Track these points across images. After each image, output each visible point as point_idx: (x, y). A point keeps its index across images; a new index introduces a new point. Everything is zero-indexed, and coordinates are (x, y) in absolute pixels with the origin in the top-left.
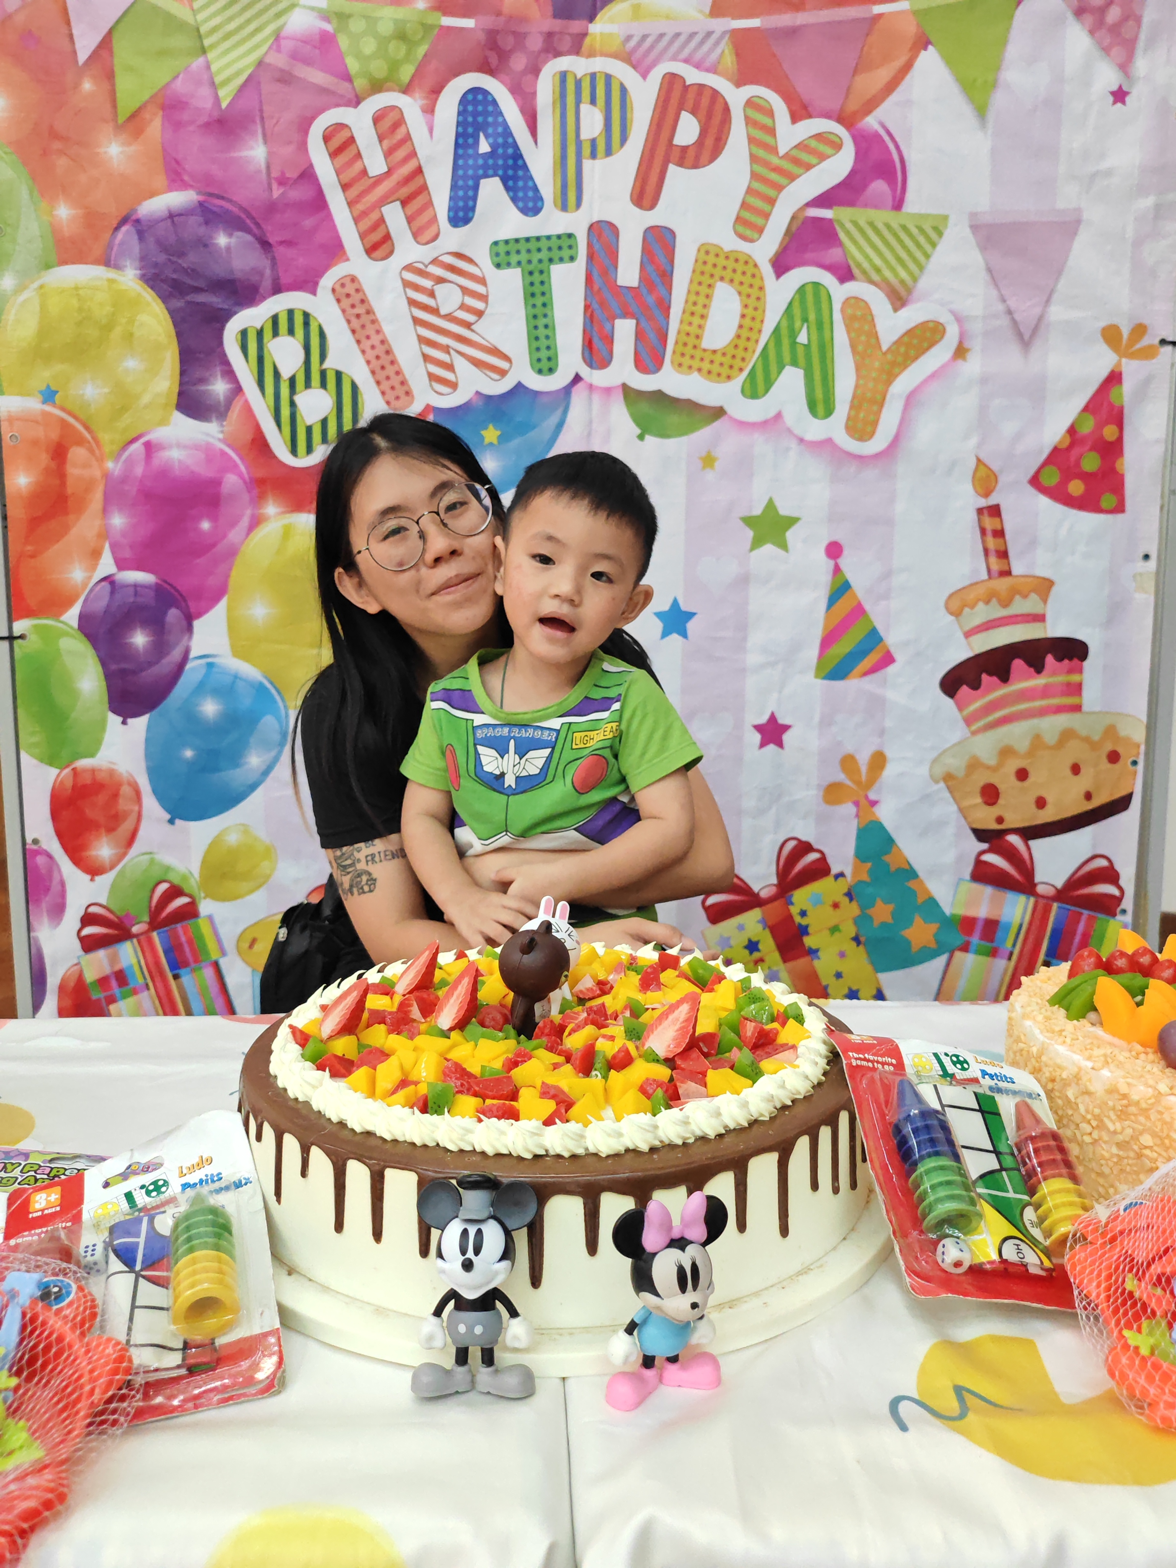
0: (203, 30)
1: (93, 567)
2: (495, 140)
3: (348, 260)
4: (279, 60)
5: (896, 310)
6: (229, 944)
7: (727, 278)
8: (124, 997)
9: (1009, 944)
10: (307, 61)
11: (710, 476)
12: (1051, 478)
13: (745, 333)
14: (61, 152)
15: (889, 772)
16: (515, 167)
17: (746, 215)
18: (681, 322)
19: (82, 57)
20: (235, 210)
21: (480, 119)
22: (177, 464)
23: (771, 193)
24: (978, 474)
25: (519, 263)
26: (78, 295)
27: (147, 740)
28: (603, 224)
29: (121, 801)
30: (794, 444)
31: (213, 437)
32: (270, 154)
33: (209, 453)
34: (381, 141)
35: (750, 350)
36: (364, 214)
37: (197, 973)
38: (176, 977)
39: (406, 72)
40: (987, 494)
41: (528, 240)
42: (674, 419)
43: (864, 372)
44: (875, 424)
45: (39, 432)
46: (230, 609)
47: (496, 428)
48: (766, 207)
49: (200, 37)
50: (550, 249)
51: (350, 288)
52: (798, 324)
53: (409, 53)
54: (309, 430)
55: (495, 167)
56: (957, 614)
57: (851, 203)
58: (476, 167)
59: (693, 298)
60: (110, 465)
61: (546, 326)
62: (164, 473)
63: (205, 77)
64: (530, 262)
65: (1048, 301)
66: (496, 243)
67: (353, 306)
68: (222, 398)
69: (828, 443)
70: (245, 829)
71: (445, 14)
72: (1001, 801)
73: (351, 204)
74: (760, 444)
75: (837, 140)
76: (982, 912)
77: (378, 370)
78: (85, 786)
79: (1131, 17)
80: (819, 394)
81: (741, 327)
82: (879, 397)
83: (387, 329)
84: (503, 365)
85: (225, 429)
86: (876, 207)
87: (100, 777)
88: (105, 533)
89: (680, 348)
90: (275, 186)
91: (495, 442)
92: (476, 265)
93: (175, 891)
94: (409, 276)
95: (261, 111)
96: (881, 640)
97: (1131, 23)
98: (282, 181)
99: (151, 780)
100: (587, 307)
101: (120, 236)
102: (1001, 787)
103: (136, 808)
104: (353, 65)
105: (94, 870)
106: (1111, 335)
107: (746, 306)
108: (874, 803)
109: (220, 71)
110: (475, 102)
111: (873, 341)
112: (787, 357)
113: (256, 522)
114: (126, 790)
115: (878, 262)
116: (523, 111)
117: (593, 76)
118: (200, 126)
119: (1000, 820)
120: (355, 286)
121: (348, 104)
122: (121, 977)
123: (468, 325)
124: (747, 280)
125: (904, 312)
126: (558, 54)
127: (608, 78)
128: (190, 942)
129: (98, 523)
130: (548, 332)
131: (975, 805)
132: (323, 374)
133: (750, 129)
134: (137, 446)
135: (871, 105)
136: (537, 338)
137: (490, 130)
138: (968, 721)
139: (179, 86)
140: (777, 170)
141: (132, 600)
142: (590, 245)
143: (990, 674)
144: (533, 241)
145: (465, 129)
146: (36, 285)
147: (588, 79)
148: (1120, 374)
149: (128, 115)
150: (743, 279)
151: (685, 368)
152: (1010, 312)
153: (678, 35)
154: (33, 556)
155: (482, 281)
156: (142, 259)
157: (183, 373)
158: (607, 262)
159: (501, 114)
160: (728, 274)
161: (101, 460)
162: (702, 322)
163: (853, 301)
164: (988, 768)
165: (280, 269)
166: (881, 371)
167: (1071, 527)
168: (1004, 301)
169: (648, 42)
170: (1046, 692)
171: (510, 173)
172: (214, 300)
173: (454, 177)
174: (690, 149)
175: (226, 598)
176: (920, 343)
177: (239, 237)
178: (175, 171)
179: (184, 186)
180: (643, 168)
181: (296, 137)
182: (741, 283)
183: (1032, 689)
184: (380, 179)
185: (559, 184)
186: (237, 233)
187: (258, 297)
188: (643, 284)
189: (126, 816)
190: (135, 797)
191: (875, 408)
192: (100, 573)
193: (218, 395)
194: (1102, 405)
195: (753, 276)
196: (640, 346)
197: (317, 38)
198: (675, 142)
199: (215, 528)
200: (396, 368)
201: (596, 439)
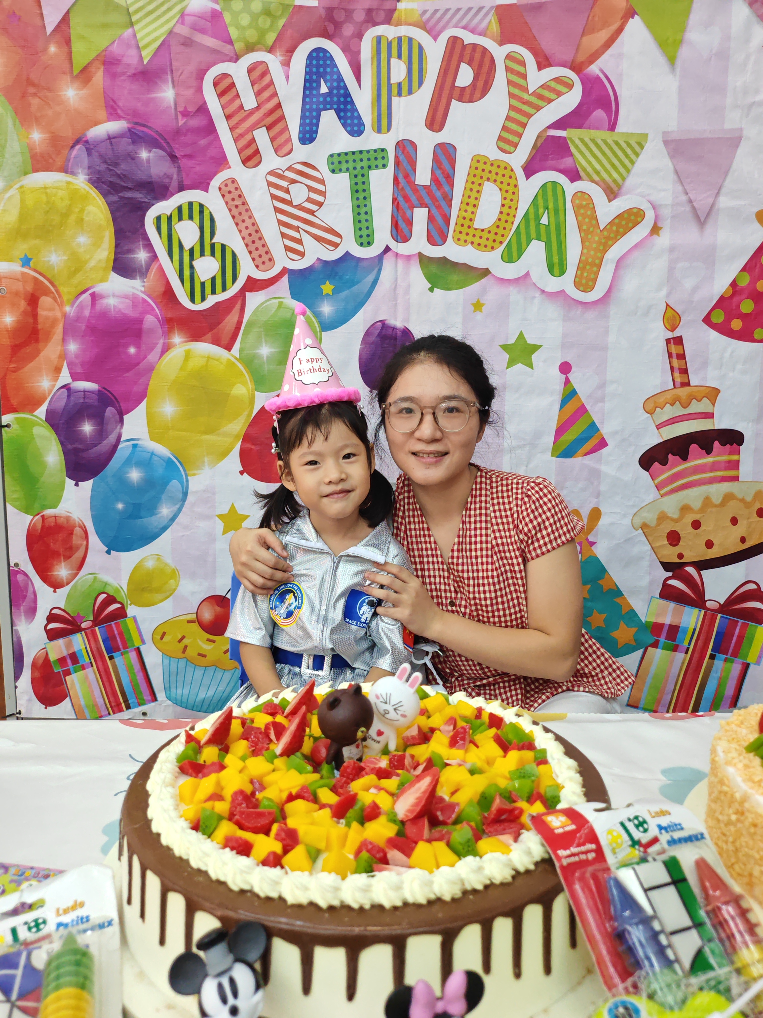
0: (131, 10)
1: (56, 379)
2: (332, 84)
3: (230, 167)
4: (184, 30)
5: (610, 201)
6: (147, 637)
7: (492, 180)
8: (75, 672)
9: (686, 643)
10: (203, 31)
11: (479, 316)
12: (719, 317)
13: (504, 217)
14: (35, 95)
15: (603, 522)
16: (346, 103)
17: (506, 135)
18: (460, 210)
19: (49, 29)
20: (153, 133)
21: (321, 70)
22: (112, 308)
23: (524, 119)
24: (667, 315)
25: (348, 169)
26: (46, 193)
27: (92, 497)
28: (405, 142)
29: (74, 538)
30: (538, 294)
31: (137, 290)
32: (177, 95)
33: (135, 301)
34: (252, 86)
35: (508, 229)
36: (242, 136)
37: (125, 656)
38: (111, 658)
39: (271, 38)
40: (672, 330)
41: (354, 153)
42: (455, 277)
43: (587, 244)
44: (595, 280)
45: (19, 286)
46: (148, 407)
47: (331, 283)
48: (520, 130)
49: (129, 14)
50: (369, 159)
51: (231, 187)
52: (541, 210)
53: (271, 25)
54: (203, 284)
55: (331, 103)
56: (651, 413)
57: (580, 126)
58: (318, 103)
59: (468, 193)
60: (67, 309)
61: (366, 213)
62: (104, 315)
63: (133, 42)
64: (355, 168)
65: (718, 193)
66: (332, 156)
67: (233, 200)
68: (143, 263)
69: (561, 294)
70: (158, 558)
72: (681, 543)
73: (232, 129)
74: (514, 294)
75: (570, 82)
76: (667, 620)
77: (250, 244)
78: (50, 528)
80: (556, 260)
81: (501, 213)
82: (597, 262)
83: (257, 216)
84: (336, 240)
85: (146, 284)
86: (597, 129)
87: (60, 521)
88: (63, 356)
89: (459, 228)
90: (180, 117)
91: (331, 293)
92: (318, 171)
93: (111, 600)
94: (272, 179)
95: (171, 65)
96: (599, 430)
98: (185, 114)
99: (94, 524)
100: (394, 200)
101: (75, 152)
102: (682, 534)
103: (85, 543)
104: (233, 33)
105: (56, 585)
107: (505, 199)
108: (592, 544)
109: (142, 38)
110: (318, 58)
111: (594, 222)
112: (533, 235)
113: (166, 349)
114: (78, 530)
115: (598, 167)
116: (351, 63)
117: (400, 39)
118: (129, 76)
119: (680, 556)
120: (235, 185)
121: (230, 61)
122: (74, 657)
123: (312, 213)
124: (506, 180)
125: (615, 202)
126: (375, 24)
127: (410, 40)
128: (121, 634)
129: (59, 348)
130: (367, 217)
131: (663, 546)
132: (213, 246)
133: (509, 74)
134: (86, 295)
135: (594, 57)
136: (360, 221)
137: (328, 77)
138: (659, 487)
139: (115, 49)
140: (528, 103)
141: (82, 401)
142: (396, 157)
143: (674, 455)
144: (357, 154)
145: (311, 77)
146: (17, 186)
147: (396, 41)
149: (81, 69)
150: (503, 179)
151: (462, 242)
152: (690, 201)
153: (459, 10)
154: (16, 370)
155: (322, 182)
156: (89, 168)
157: (117, 246)
158: (409, 168)
159: (336, 66)
160: (493, 176)
161: (61, 305)
162: (474, 210)
163: (579, 194)
164: (672, 520)
165: (184, 174)
166: (600, 243)
167: (732, 352)
168: (687, 194)
169: (438, 15)
170: (714, 467)
171: (342, 107)
172: (138, 195)
173: (303, 110)
174: (467, 89)
175: (145, 400)
176: (627, 224)
177: (155, 152)
178: (112, 107)
179: (118, 117)
180: (434, 103)
181: (194, 83)
182: (502, 183)
183: (705, 465)
184: (252, 112)
185: (375, 114)
186: (154, 150)
187: (168, 193)
188: (433, 184)
189: (78, 548)
190: (84, 536)
191: (595, 269)
192: (61, 383)
193: (141, 261)
194: (755, 266)
195: (510, 177)
196: (431, 226)
197: (209, 15)
198: (457, 84)
199: (138, 353)
200: (262, 242)
201: (400, 291)
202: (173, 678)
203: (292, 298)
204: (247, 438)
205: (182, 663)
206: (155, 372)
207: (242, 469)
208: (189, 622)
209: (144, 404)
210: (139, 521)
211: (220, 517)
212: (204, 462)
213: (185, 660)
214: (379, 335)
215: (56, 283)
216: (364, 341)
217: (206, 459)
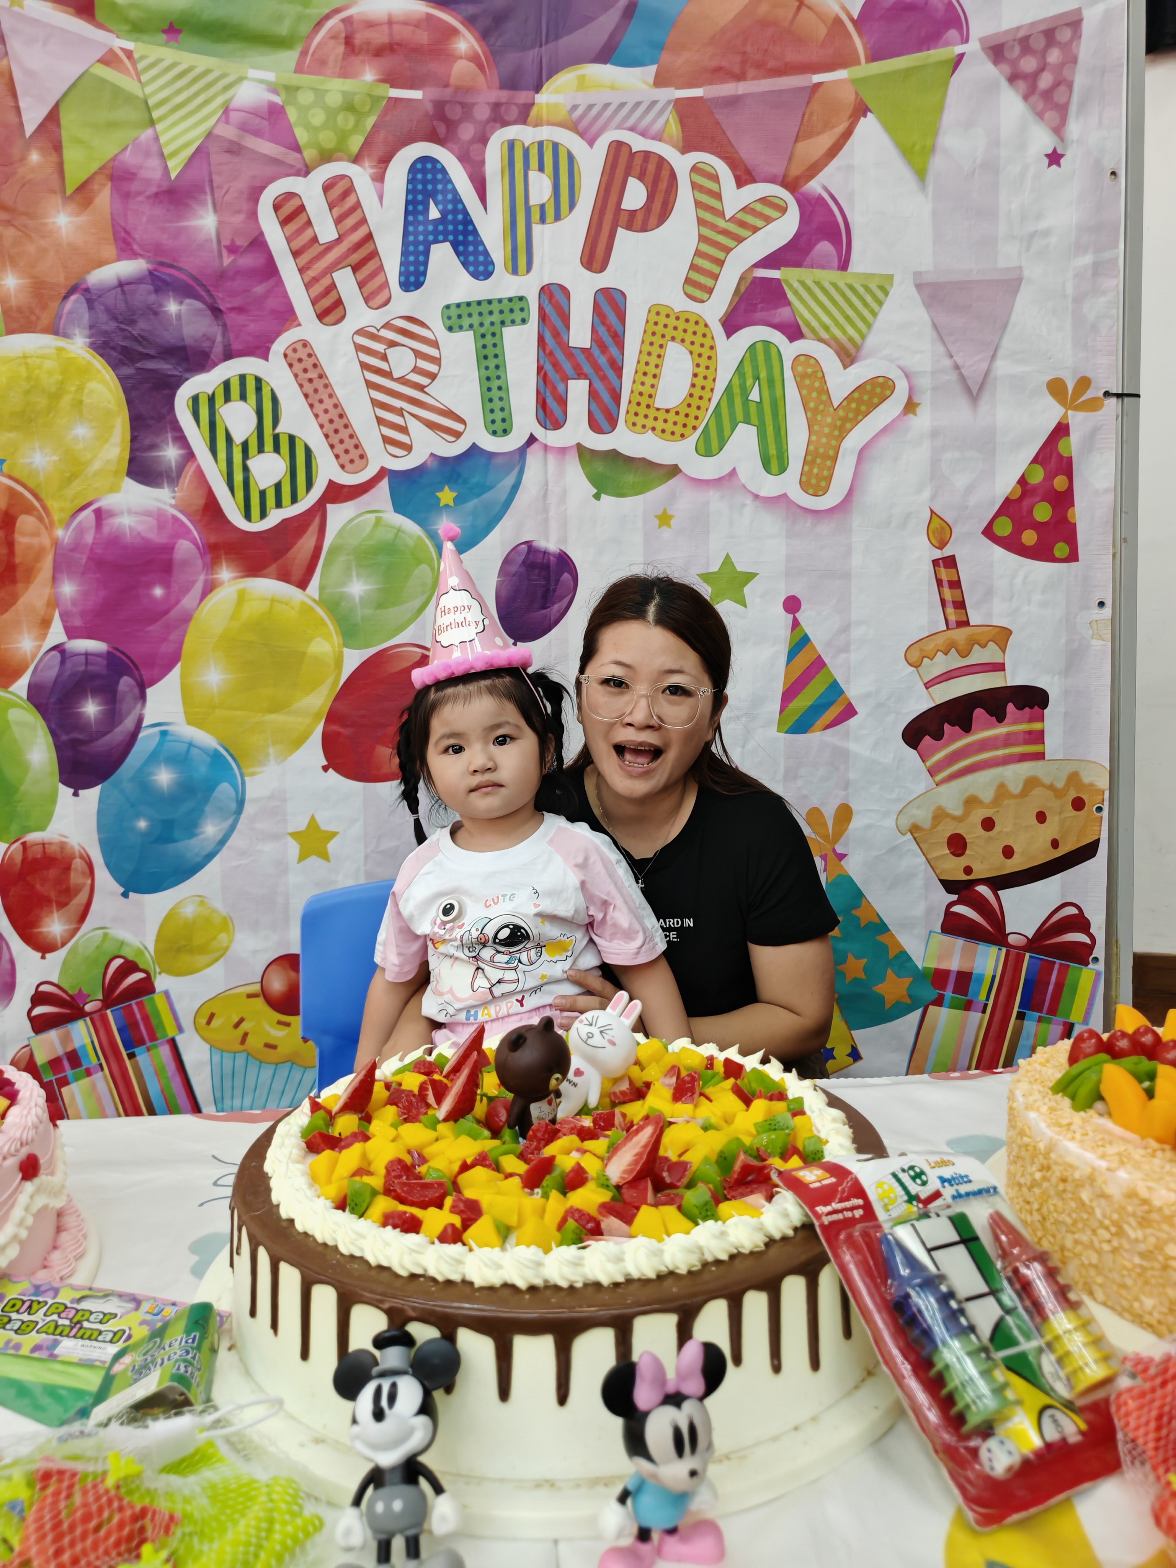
0: (151, 102)
1: (43, 637)
2: (445, 207)
3: (299, 325)
4: (229, 132)
5: (845, 367)
6: (186, 1021)
7: (678, 339)
8: (77, 1079)
9: (982, 997)
10: (257, 133)
11: (666, 533)
12: (1004, 527)
13: (697, 392)
14: (9, 223)
15: (855, 824)
16: (466, 233)
17: (695, 276)
18: (634, 382)
19: (29, 129)
20: (184, 277)
21: (430, 187)
22: (128, 531)
23: (720, 255)
24: (932, 526)
25: (471, 326)
26: (27, 364)
27: (99, 812)
28: (552, 287)
29: (73, 874)
30: (749, 501)
31: (165, 503)
32: (220, 223)
33: (161, 519)
34: (330, 210)
35: (703, 409)
36: (315, 280)
37: (153, 1052)
38: (131, 1056)
39: (356, 143)
40: (941, 547)
41: (479, 303)
42: (629, 478)
43: (816, 428)
44: (829, 479)
46: (183, 677)
47: (451, 489)
48: (715, 269)
49: (148, 109)
50: (501, 312)
51: (302, 353)
52: (749, 382)
53: (356, 125)
54: (263, 494)
55: (446, 233)
56: (917, 665)
57: (798, 264)
58: (426, 233)
59: (645, 358)
60: (60, 533)
61: (500, 388)
62: (115, 541)
63: (155, 148)
64: (482, 325)
65: (993, 357)
66: (448, 307)
67: (305, 371)
68: (173, 464)
69: (783, 499)
70: (202, 900)
71: (393, 86)
72: (967, 852)
73: (301, 271)
74: (715, 500)
75: (782, 203)
76: (954, 965)
77: (331, 434)
78: (35, 861)
79: (1064, 83)
80: (773, 451)
81: (693, 385)
82: (831, 453)
83: (340, 393)
84: (457, 426)
85: (177, 494)
86: (822, 267)
87: (51, 850)
88: (54, 602)
89: (634, 408)
90: (225, 253)
91: (452, 504)
92: (428, 328)
93: (130, 967)
94: (362, 341)
95: (211, 181)
96: (842, 692)
97: (1062, 89)
98: (233, 249)
99: (104, 853)
100: (540, 369)
101: (69, 305)
102: (969, 838)
103: (89, 882)
104: (302, 136)
105: (44, 947)
106: (1056, 388)
107: (698, 365)
108: (842, 857)
109: (168, 143)
110: (424, 171)
111: (824, 397)
112: (740, 415)
113: (209, 588)
114: (78, 863)
115: (827, 320)
116: (472, 178)
117: (541, 144)
118: (148, 197)
119: (968, 870)
120: (308, 350)
121: (298, 174)
122: (74, 1058)
123: (421, 388)
124: (698, 339)
125: (852, 369)
126: (505, 124)
127: (556, 146)
128: (146, 1018)
129: (47, 591)
130: (501, 394)
131: (944, 855)
132: (276, 438)
133: (696, 193)
134: (88, 513)
135: (814, 170)
136: (491, 400)
137: (440, 197)
138: (932, 772)
139: (128, 158)
140: (725, 233)
141: (82, 668)
142: (541, 309)
143: (952, 725)
144: (484, 304)
145: (415, 197)
147: (536, 146)
148: (1067, 426)
149: (76, 186)
150: (694, 338)
151: (639, 427)
152: (957, 367)
153: (622, 105)
155: (435, 344)
156: (91, 327)
157: (133, 439)
158: (559, 324)
159: (450, 181)
160: (679, 334)
161: (50, 528)
162: (654, 381)
164: (954, 818)
165: (232, 336)
166: (833, 426)
167: (1026, 577)
168: (951, 357)
169: (594, 112)
170: (1008, 740)
171: (461, 238)
172: (165, 366)
173: (405, 243)
174: (638, 213)
175: (179, 666)
176: (871, 399)
177: (190, 305)
178: (125, 241)
179: (134, 255)
180: (593, 232)
181: (246, 206)
182: (692, 343)
183: (996, 738)
184: (330, 247)
185: (509, 248)
186: (188, 301)
187: (210, 362)
188: (594, 345)
189: (78, 890)
190: (87, 870)
191: (829, 463)
192: (50, 643)
193: (170, 461)
194: (1051, 456)
195: (704, 335)
196: (594, 407)
197: (266, 109)
198: (623, 207)
199: (168, 595)
200: (349, 431)
201: (553, 499)
202: (227, 1084)
203: (396, 511)
204: (332, 717)
205: (241, 1059)
206: (192, 624)
207: (325, 763)
208: (250, 996)
209: (176, 671)
210: (171, 847)
211: (295, 835)
212: (268, 755)
213: (244, 1055)
214: (524, 562)
215: (43, 496)
216: (502, 571)
217: (271, 750)
